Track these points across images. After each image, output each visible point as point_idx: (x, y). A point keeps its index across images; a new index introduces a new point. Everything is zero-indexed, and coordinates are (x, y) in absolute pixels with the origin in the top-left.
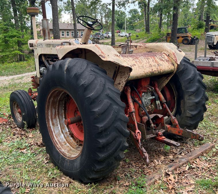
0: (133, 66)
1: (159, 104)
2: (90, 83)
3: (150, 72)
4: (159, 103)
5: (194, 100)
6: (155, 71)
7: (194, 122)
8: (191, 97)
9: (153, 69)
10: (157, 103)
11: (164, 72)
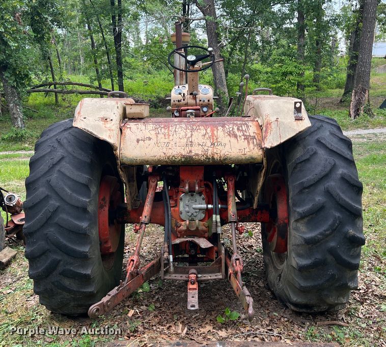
0: (144, 141)
1: (216, 222)
2: (37, 158)
3: (181, 155)
4: (219, 220)
5: (304, 233)
6: (197, 155)
7: (309, 285)
8: (299, 225)
9: (193, 151)
10: (214, 219)
11: (225, 159)
